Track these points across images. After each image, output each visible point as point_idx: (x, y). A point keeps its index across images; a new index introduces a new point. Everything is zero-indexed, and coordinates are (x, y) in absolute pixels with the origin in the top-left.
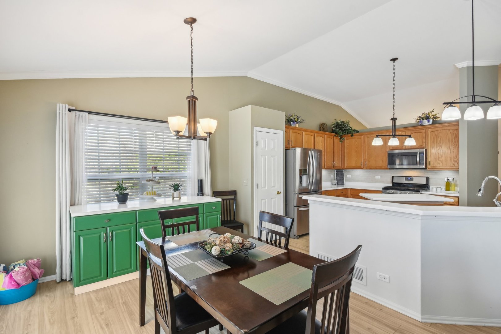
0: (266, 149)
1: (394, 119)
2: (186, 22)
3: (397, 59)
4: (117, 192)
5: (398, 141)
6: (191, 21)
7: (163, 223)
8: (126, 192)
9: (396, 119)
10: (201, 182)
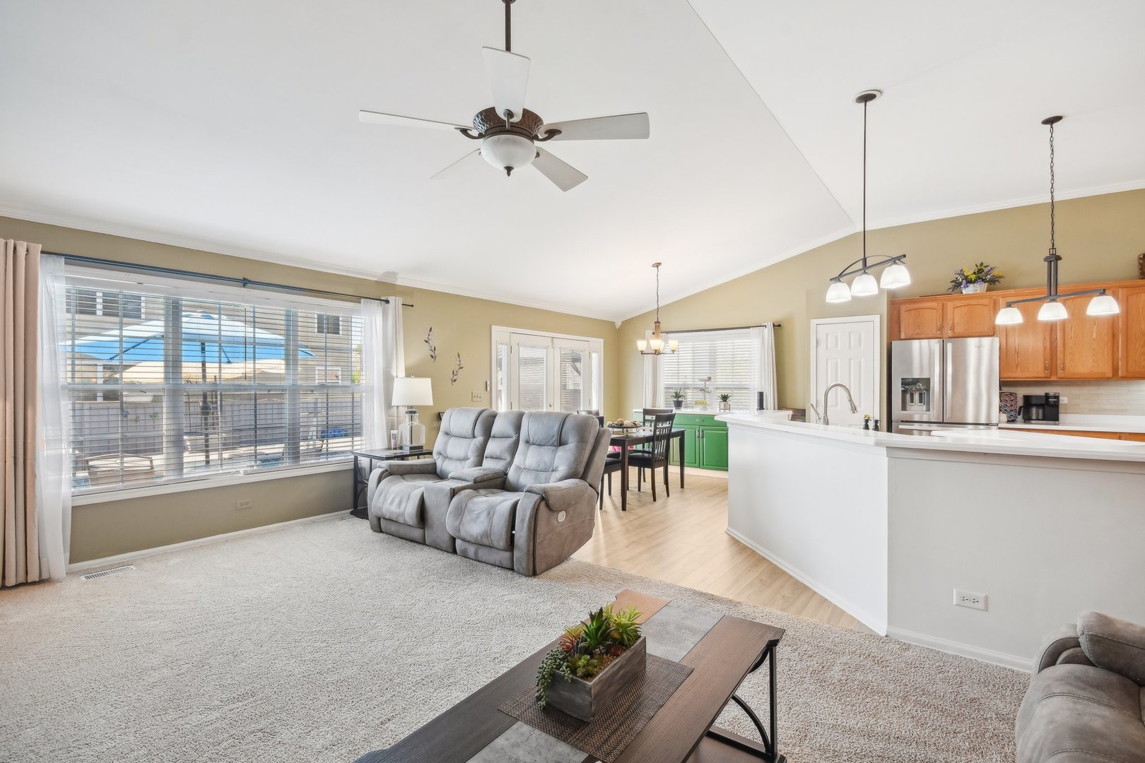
0: (839, 348)
1: (1054, 259)
2: (653, 266)
3: (1058, 118)
4: (675, 399)
5: (1065, 309)
6: (658, 265)
7: (644, 417)
8: (680, 399)
9: (1058, 258)
10: (761, 394)
